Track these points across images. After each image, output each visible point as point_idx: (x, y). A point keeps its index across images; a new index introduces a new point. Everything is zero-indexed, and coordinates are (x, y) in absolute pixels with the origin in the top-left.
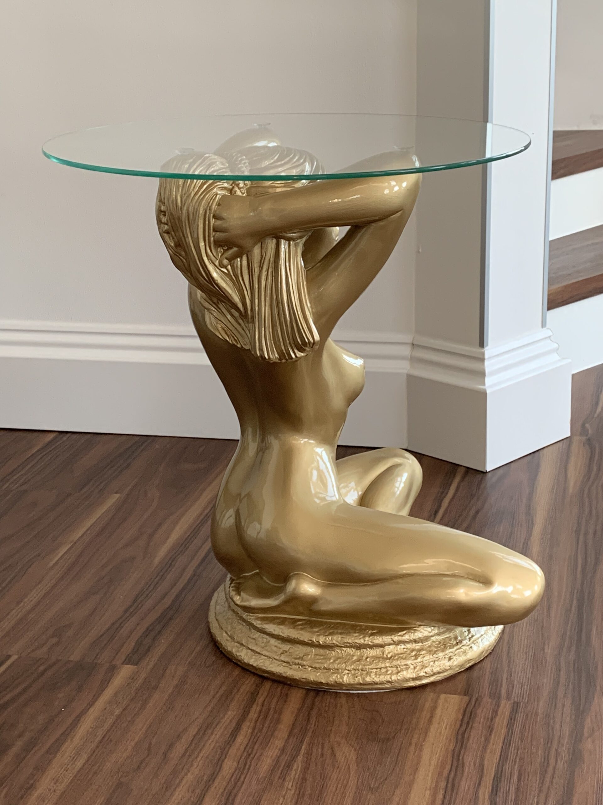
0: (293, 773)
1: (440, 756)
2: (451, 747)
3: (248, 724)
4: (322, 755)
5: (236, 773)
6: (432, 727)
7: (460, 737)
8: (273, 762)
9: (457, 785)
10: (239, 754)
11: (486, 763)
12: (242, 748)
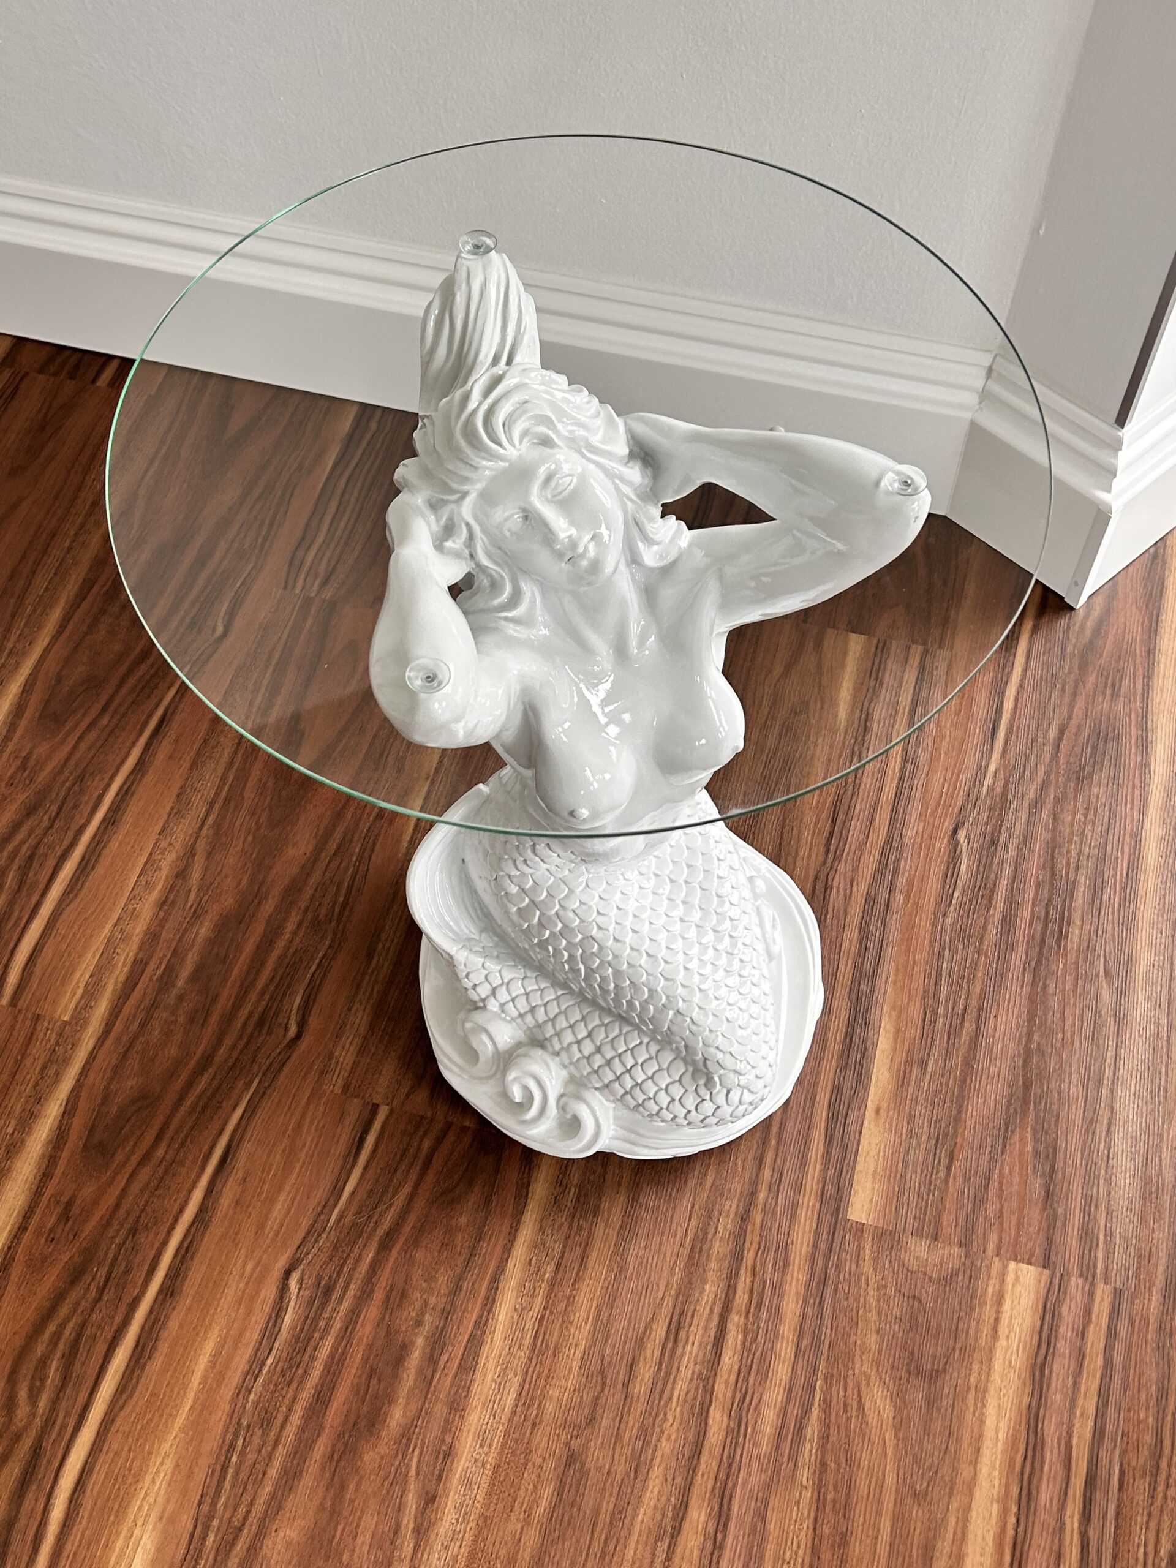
0: (808, 1447)
1: (1010, 1419)
2: (1026, 1400)
3: (736, 1318)
4: (845, 1405)
5: (729, 1440)
6: (998, 1344)
7: (1037, 1373)
8: (778, 1416)
9: (1034, 1492)
10: (729, 1394)
11: (1075, 1441)
12: (733, 1378)
